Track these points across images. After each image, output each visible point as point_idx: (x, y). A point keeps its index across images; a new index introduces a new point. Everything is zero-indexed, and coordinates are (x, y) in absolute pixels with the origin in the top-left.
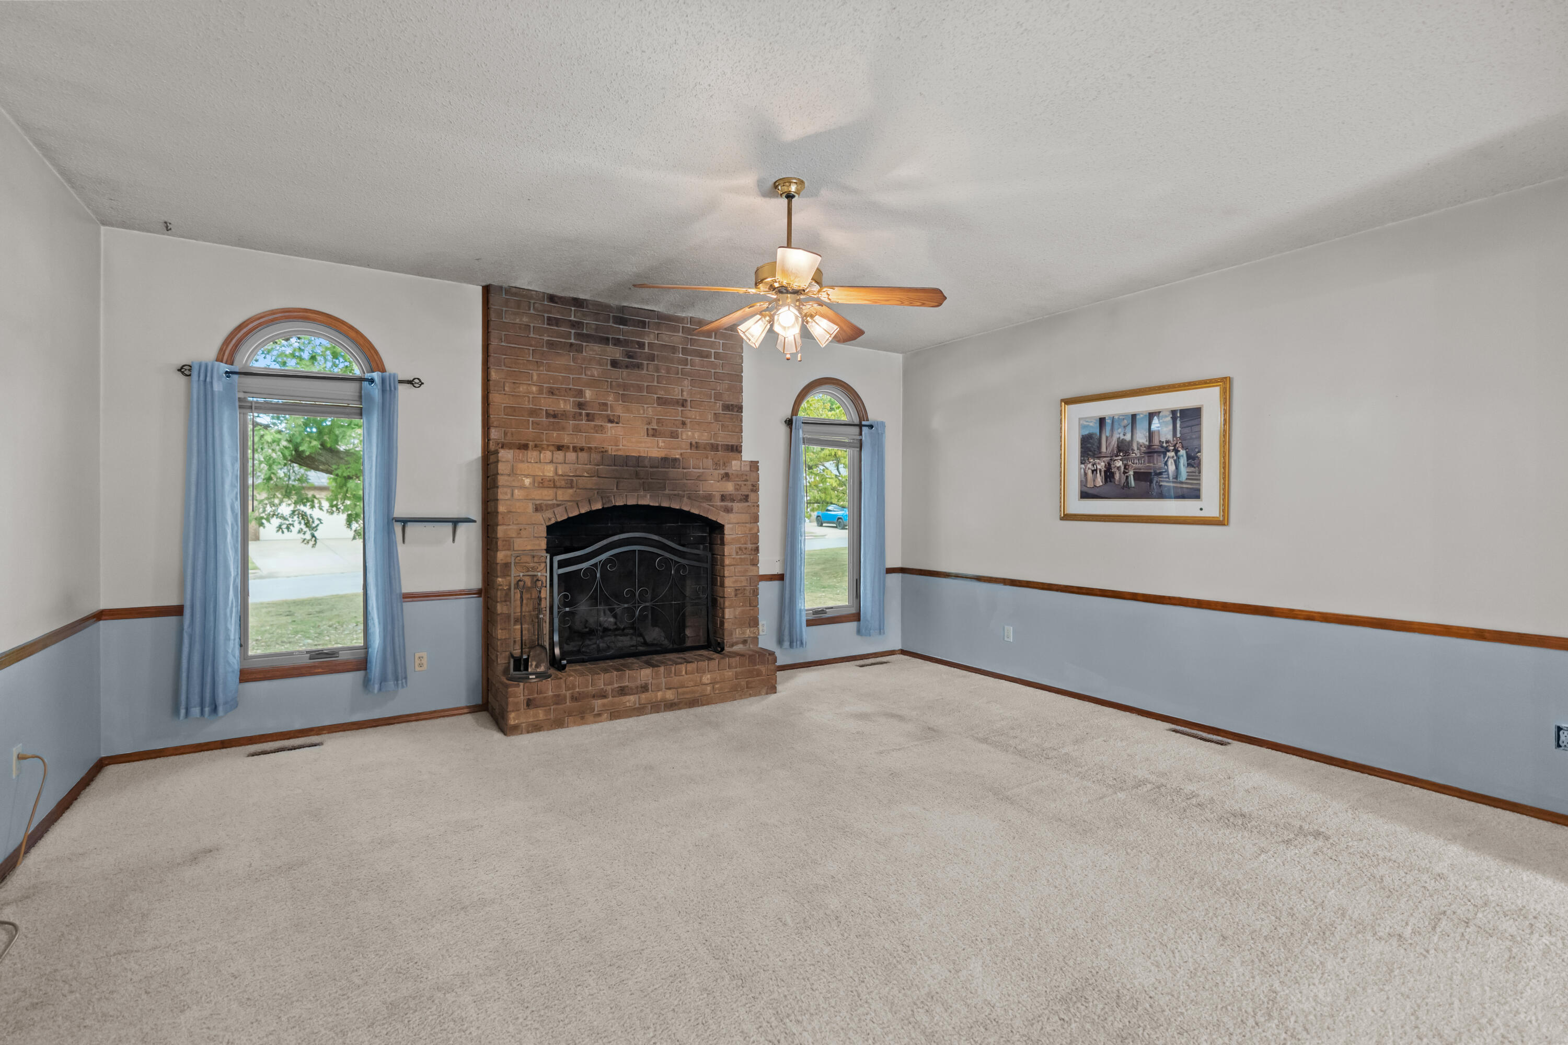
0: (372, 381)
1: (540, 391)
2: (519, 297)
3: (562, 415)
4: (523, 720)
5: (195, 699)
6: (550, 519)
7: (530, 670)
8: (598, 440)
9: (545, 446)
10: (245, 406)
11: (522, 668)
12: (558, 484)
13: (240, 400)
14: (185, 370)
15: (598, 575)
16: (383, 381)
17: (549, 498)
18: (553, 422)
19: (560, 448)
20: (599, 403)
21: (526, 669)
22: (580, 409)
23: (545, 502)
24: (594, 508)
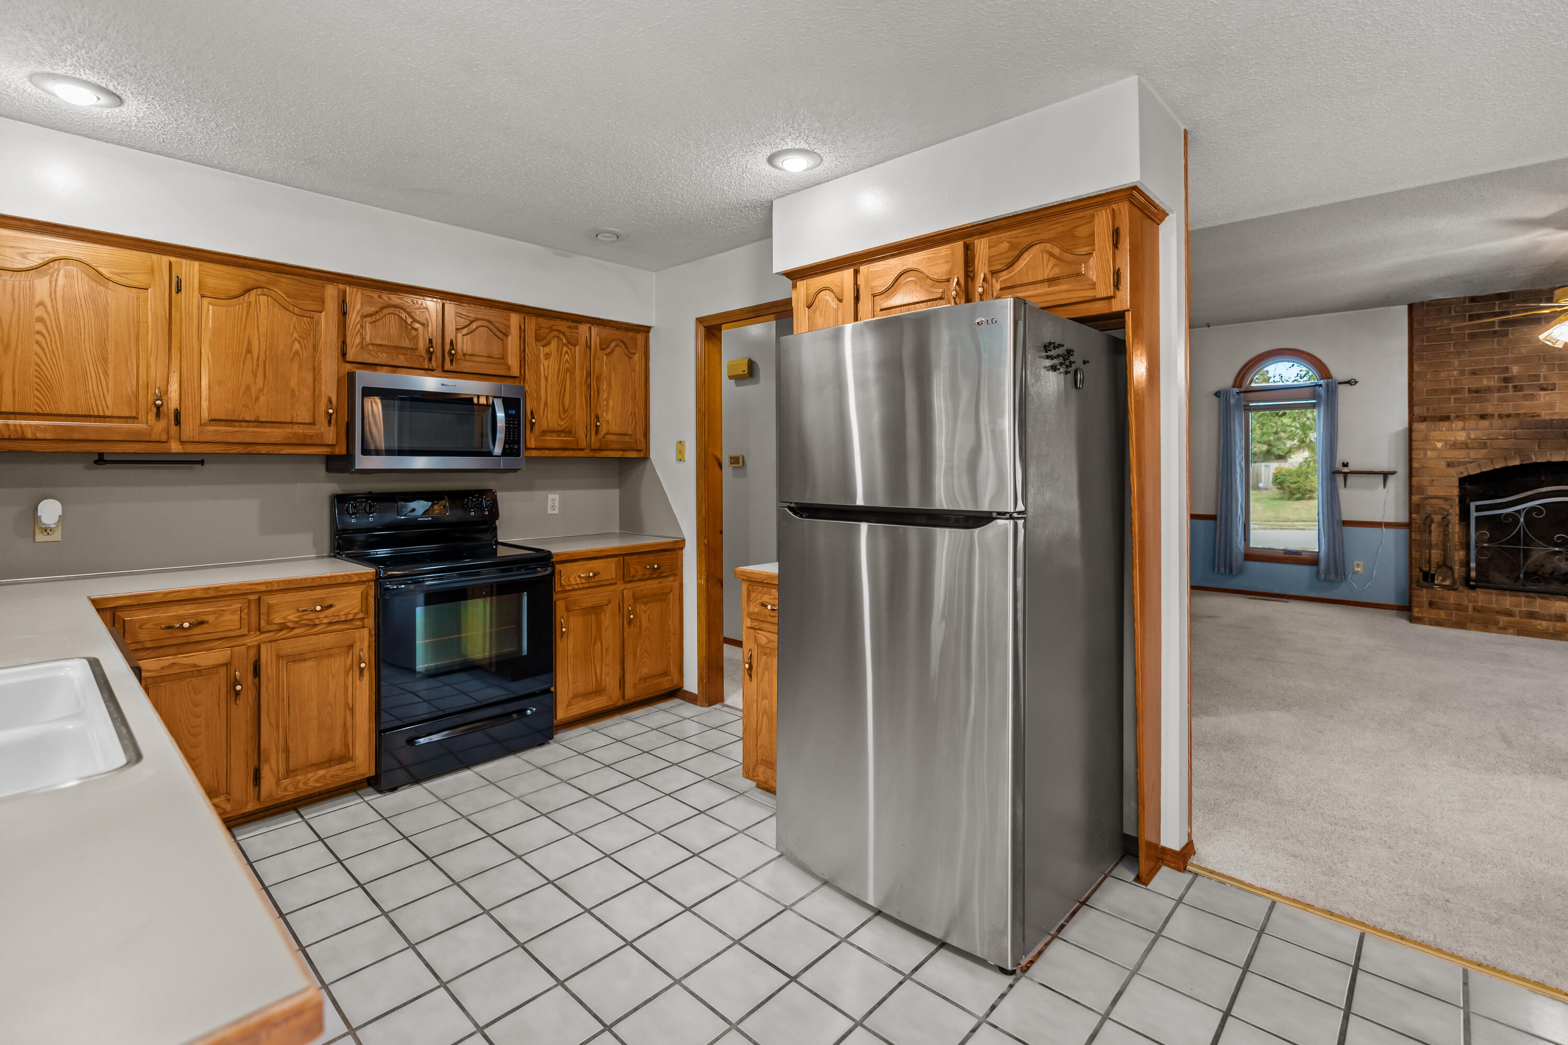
0: (1321, 385)
1: (1462, 373)
2: (1438, 308)
3: (1485, 390)
4: (1425, 615)
5: (1222, 564)
6: (1462, 473)
7: (1436, 582)
8: (1527, 407)
9: (1468, 416)
10: (1248, 409)
11: (1429, 580)
12: (1470, 446)
13: (1244, 406)
14: (1217, 394)
15: (1522, 520)
16: (1328, 385)
17: (1462, 457)
18: (1476, 397)
19: (1483, 417)
20: (1529, 376)
21: (1433, 581)
22: (1506, 382)
23: (1457, 460)
24: (1510, 464)
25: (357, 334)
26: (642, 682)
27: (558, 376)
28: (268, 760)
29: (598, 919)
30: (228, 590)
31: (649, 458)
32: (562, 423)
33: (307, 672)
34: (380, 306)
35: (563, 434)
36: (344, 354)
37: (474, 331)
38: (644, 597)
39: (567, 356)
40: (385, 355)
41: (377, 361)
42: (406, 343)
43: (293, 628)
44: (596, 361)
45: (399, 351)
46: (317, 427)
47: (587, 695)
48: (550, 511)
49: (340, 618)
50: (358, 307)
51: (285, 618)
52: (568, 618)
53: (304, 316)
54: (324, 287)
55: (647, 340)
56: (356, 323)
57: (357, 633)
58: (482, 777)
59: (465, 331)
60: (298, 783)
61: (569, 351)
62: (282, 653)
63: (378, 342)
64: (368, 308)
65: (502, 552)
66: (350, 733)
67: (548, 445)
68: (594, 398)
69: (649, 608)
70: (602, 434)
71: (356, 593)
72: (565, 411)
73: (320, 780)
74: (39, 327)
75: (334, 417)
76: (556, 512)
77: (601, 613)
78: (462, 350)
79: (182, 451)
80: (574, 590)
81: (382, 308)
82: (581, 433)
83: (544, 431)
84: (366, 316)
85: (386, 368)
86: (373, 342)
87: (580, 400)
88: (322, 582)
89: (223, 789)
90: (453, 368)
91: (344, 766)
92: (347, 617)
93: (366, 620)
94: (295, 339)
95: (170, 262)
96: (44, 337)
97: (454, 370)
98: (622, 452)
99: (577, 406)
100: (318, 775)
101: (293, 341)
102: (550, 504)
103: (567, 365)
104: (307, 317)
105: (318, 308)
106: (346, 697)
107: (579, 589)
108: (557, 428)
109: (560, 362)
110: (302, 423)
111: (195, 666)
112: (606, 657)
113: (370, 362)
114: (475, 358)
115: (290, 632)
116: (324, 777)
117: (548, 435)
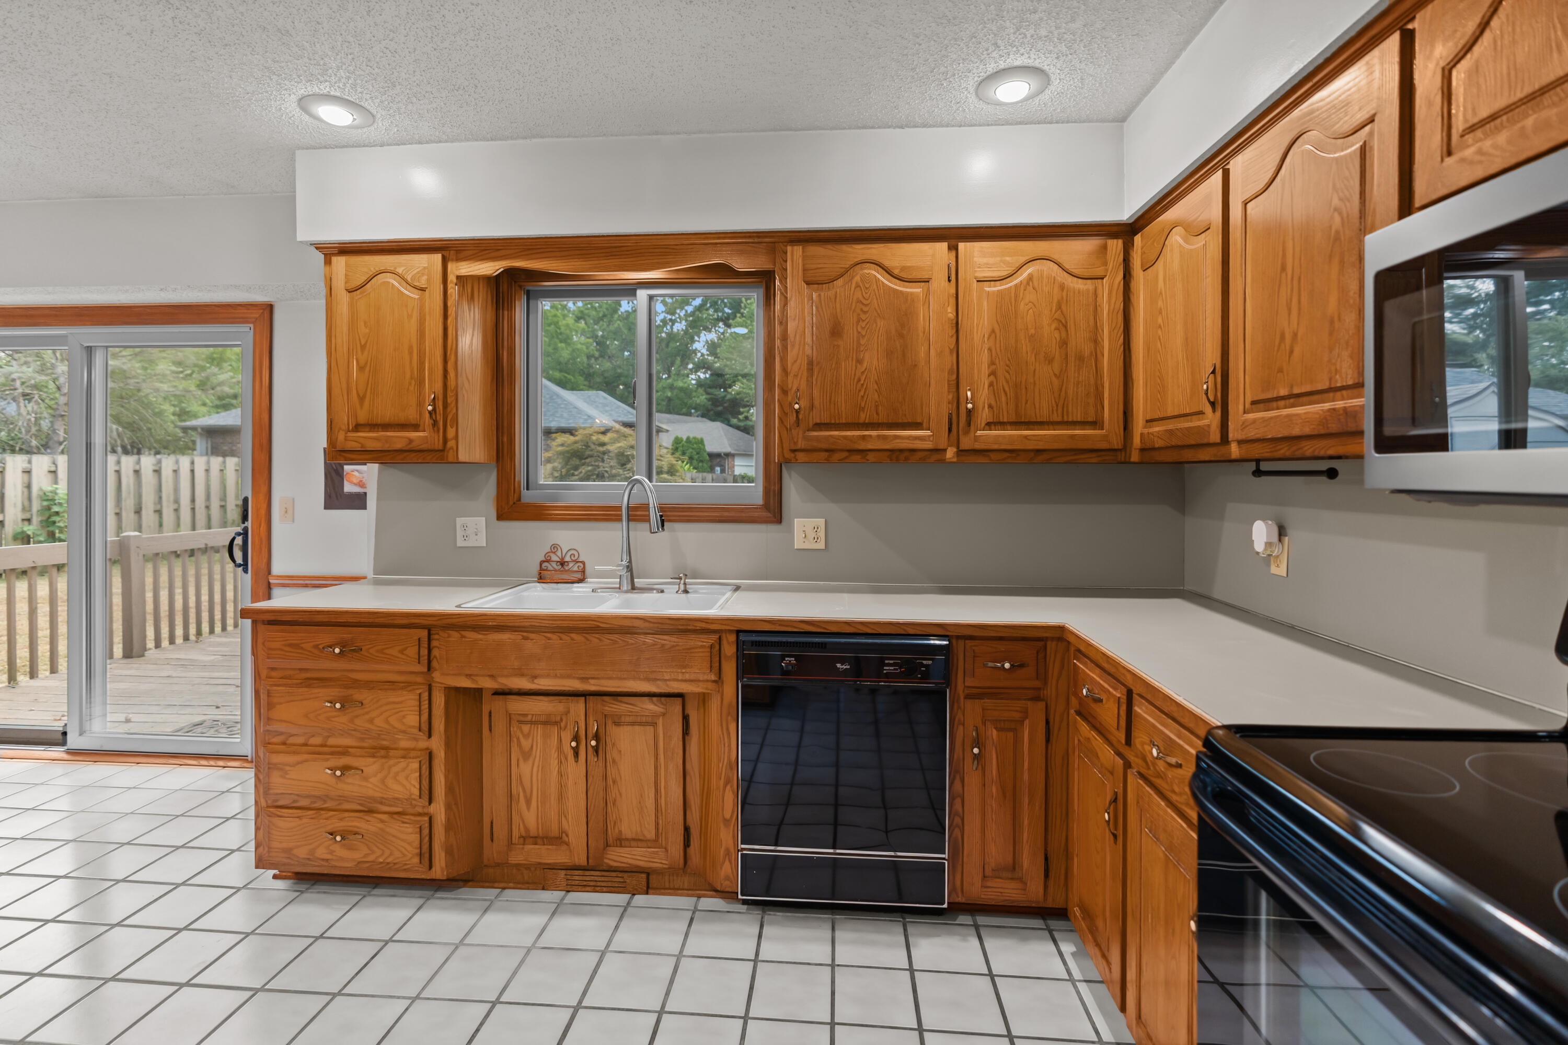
25: (1434, 126)
30: (1112, 666)
41: (1478, 173)
50: (1438, 49)
51: (1143, 745)
74: (1160, 320)
88: (1172, 711)
94: (1335, 209)
95: (1226, 171)
96: (1162, 329)
101: (1332, 216)
111: (1097, 756)
113: (1462, 184)
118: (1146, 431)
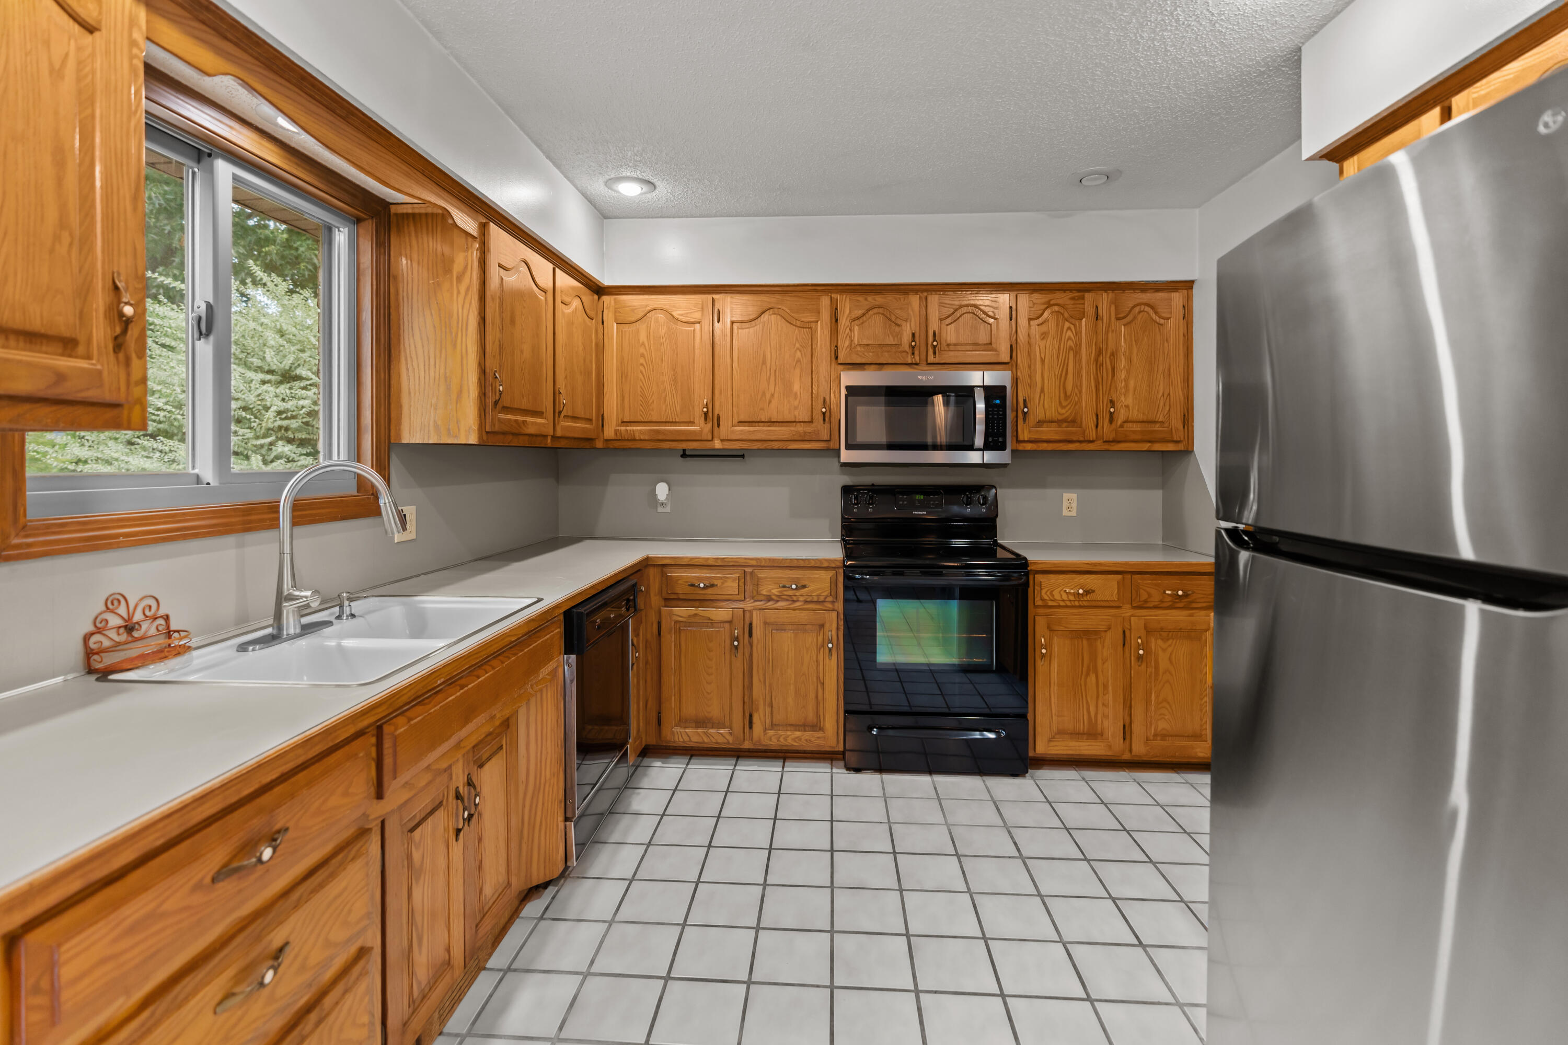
25: (846, 337)
26: (1159, 738)
27: (1058, 357)
28: (757, 710)
29: (919, 1009)
30: (729, 561)
31: (1192, 451)
32: (1064, 411)
33: (786, 641)
34: (867, 308)
35: (1065, 424)
36: (836, 358)
37: (958, 318)
38: (1162, 629)
39: (1069, 333)
40: (871, 354)
41: (863, 361)
42: (890, 341)
43: (778, 601)
44: (1110, 334)
45: (885, 349)
46: (815, 424)
47: (1076, 735)
48: (1065, 512)
49: (813, 598)
50: (847, 311)
51: (770, 591)
52: (1051, 639)
53: (803, 328)
54: (819, 299)
55: (1189, 298)
56: (845, 327)
57: (827, 614)
58: (935, 789)
59: (949, 321)
60: (779, 738)
61: (1072, 327)
62: (768, 621)
63: (865, 342)
64: (856, 312)
65: (1001, 554)
66: (821, 705)
67: (1044, 437)
68: (1107, 379)
69: (1170, 646)
70: (1119, 422)
71: (826, 576)
72: (1067, 397)
73: (797, 740)
74: (642, 361)
75: (827, 414)
76: (1074, 513)
77: (1096, 639)
78: (946, 340)
79: (721, 447)
80: (1059, 607)
81: (868, 310)
82: (1088, 421)
83: (1039, 421)
84: (854, 320)
85: (873, 366)
86: (861, 343)
87: (1087, 383)
88: (798, 564)
89: (727, 724)
90: (937, 360)
91: (815, 734)
92: (818, 598)
93: (836, 604)
94: (798, 349)
95: (713, 298)
96: (644, 367)
97: (937, 362)
98: (1149, 444)
99: (1084, 390)
100: (796, 736)
101: (796, 351)
102: (1065, 504)
103: (1070, 343)
104: (806, 328)
105: (814, 319)
106: (818, 672)
107: (1067, 607)
108: (1056, 417)
109: (1061, 340)
110: (803, 422)
111: (709, 619)
112: (1104, 695)
113: (858, 362)
114: (959, 348)
115: (775, 604)
116: (799, 738)
117: (1045, 425)
118: (618, 428)
